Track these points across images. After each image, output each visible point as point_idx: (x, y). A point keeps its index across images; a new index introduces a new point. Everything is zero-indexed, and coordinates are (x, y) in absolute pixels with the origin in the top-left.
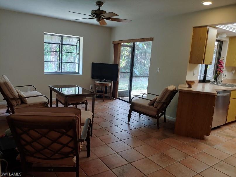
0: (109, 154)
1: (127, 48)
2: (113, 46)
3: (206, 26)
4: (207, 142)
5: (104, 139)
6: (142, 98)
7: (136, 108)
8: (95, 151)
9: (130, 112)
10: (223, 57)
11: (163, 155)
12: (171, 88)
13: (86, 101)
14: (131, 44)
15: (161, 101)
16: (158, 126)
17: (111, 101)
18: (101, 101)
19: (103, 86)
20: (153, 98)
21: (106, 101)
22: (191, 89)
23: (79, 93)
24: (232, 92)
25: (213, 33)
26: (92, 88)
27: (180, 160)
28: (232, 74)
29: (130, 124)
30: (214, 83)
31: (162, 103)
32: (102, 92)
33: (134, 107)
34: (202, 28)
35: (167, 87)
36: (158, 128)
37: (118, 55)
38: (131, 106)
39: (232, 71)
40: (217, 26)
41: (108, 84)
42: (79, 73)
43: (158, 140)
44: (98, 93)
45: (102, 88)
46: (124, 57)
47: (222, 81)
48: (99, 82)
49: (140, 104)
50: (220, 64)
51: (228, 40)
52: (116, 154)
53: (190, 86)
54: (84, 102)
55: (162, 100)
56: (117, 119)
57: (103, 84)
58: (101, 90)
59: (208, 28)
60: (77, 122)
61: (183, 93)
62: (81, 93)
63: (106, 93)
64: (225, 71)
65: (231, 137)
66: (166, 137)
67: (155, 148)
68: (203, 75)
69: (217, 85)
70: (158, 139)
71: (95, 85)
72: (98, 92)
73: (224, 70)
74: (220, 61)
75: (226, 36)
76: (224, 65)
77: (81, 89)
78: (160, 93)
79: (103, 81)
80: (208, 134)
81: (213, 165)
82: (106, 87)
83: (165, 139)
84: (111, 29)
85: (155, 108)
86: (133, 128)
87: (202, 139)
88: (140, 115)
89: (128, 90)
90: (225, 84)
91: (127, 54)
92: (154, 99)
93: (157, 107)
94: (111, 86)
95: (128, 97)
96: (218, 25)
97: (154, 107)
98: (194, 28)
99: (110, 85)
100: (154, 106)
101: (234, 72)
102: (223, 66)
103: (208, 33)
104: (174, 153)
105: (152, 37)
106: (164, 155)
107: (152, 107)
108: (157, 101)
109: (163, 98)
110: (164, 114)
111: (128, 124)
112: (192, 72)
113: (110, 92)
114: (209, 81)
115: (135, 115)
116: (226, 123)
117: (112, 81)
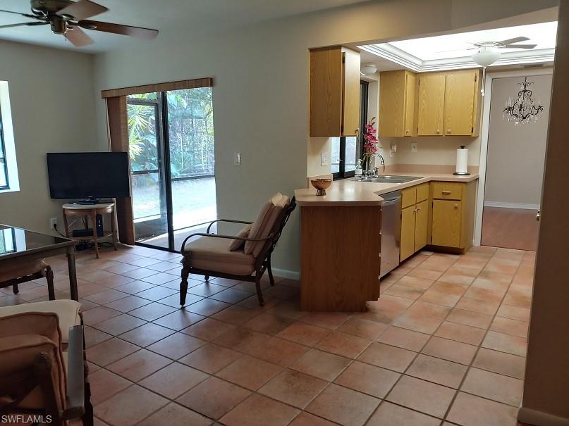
0: (150, 411)
1: (138, 106)
2: (103, 105)
3: (339, 47)
4: (377, 315)
5: (127, 369)
6: (208, 235)
7: (198, 264)
8: (105, 413)
9: (184, 276)
10: (374, 118)
11: (293, 375)
12: (280, 200)
13: (49, 268)
14: (153, 96)
15: (260, 236)
16: (261, 300)
17: (119, 255)
18: (89, 260)
19: (89, 216)
20: (239, 231)
21: (103, 257)
22: (326, 199)
23: (19, 250)
24: (403, 193)
25: (353, 62)
26: (55, 225)
27: (333, 377)
28: (392, 154)
29: (187, 309)
30: (363, 177)
31: (263, 240)
32: (88, 232)
33: (193, 262)
34: (330, 51)
35: (270, 201)
36: (261, 303)
37: (122, 127)
38: (183, 262)
39: (391, 147)
40: (360, 47)
41: (104, 208)
42: (7, 187)
43: (268, 336)
44: (77, 236)
45: (86, 220)
46: (133, 130)
47: (377, 171)
48: (75, 206)
49: (210, 252)
50: (369, 134)
51: (377, 79)
52: (172, 404)
53: (321, 192)
54: (41, 271)
55: (261, 234)
56: (148, 302)
57: (90, 210)
58: (84, 228)
59: (343, 50)
60: (54, 359)
61: (309, 209)
62: (22, 248)
63: (101, 233)
64: (380, 149)
65: (419, 292)
66: (284, 323)
67: (267, 361)
68: (339, 162)
69: (370, 181)
70: (267, 334)
71: (65, 215)
72: (76, 234)
73: (377, 145)
74: (368, 127)
75: (375, 70)
76: (377, 135)
77: (20, 233)
78: (254, 217)
79: (89, 203)
80: (375, 296)
81: (407, 369)
82: (99, 217)
83: (285, 331)
84: (92, 59)
85: (249, 257)
86: (197, 318)
87: (364, 310)
88: (207, 278)
89: (159, 217)
90: (384, 178)
91: (140, 124)
92: (243, 234)
93: (251, 253)
94: (113, 213)
95: (166, 235)
96: (362, 43)
97: (244, 253)
98: (312, 50)
99: (110, 210)
100: (246, 251)
101: (395, 148)
102: (374, 138)
103: (344, 62)
104: (317, 363)
105: (211, 77)
106: (295, 374)
107: (240, 254)
108: (249, 237)
109: (265, 226)
110: (268, 265)
111: (183, 309)
112: (318, 157)
113: (113, 230)
114: (352, 174)
115: (195, 283)
116: (400, 263)
117: (114, 199)
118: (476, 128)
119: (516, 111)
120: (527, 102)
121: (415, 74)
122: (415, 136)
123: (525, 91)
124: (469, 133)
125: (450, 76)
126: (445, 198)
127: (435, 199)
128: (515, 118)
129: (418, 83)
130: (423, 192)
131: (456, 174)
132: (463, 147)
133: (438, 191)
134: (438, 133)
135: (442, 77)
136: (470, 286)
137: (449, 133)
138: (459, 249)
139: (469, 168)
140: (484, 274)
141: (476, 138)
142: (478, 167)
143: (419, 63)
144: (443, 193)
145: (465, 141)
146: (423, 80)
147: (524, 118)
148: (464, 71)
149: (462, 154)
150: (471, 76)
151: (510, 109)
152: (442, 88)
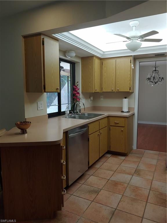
10: (78, 82)
28: (90, 101)
39: (90, 98)
47: (80, 111)
50: (75, 91)
51: (79, 61)
59: (42, 37)
64: (82, 99)
65: (97, 192)
73: (81, 97)
74: (75, 87)
75: (74, 55)
76: (80, 91)
101: (92, 98)
102: (78, 93)
112: (35, 105)
116: (89, 168)
118: (132, 88)
119: (152, 80)
120: (157, 75)
121: (100, 59)
122: (101, 92)
123: (155, 70)
124: (129, 91)
125: (118, 60)
126: (116, 125)
127: (111, 126)
128: (151, 83)
129: (102, 64)
130: (104, 123)
131: (122, 112)
132: (126, 98)
133: (113, 121)
134: (113, 90)
135: (114, 60)
136: (128, 184)
137: (118, 90)
138: (124, 153)
139: (129, 108)
140: (137, 172)
141: (132, 93)
142: (134, 108)
143: (102, 53)
144: (115, 123)
145: (127, 94)
146: (105, 62)
147: (156, 83)
148: (125, 58)
149: (125, 101)
150: (128, 60)
151: (149, 79)
152: (114, 66)
